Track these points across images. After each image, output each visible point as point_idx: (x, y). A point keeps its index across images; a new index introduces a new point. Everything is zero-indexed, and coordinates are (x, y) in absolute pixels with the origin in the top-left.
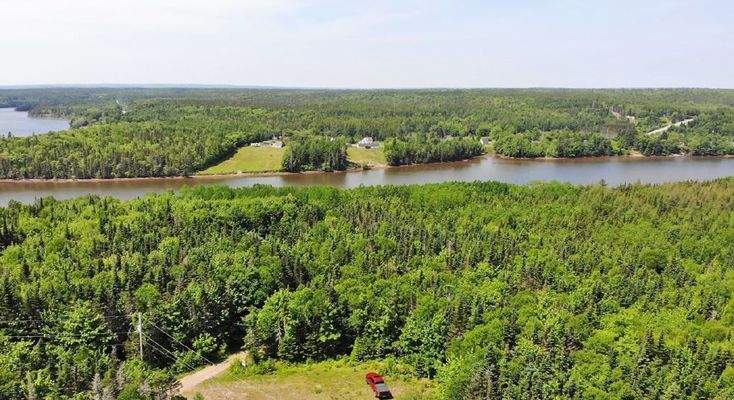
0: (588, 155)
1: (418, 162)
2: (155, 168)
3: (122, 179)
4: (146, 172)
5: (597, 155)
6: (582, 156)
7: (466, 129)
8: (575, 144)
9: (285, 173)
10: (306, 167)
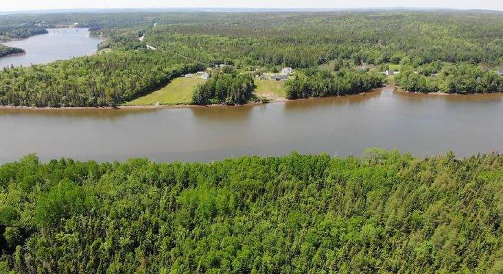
0: (480, 92)
1: (315, 96)
2: (91, 99)
3: (67, 108)
4: (84, 103)
5: (489, 91)
6: (474, 92)
7: (381, 58)
8: (468, 82)
9: (195, 106)
10: (212, 100)
